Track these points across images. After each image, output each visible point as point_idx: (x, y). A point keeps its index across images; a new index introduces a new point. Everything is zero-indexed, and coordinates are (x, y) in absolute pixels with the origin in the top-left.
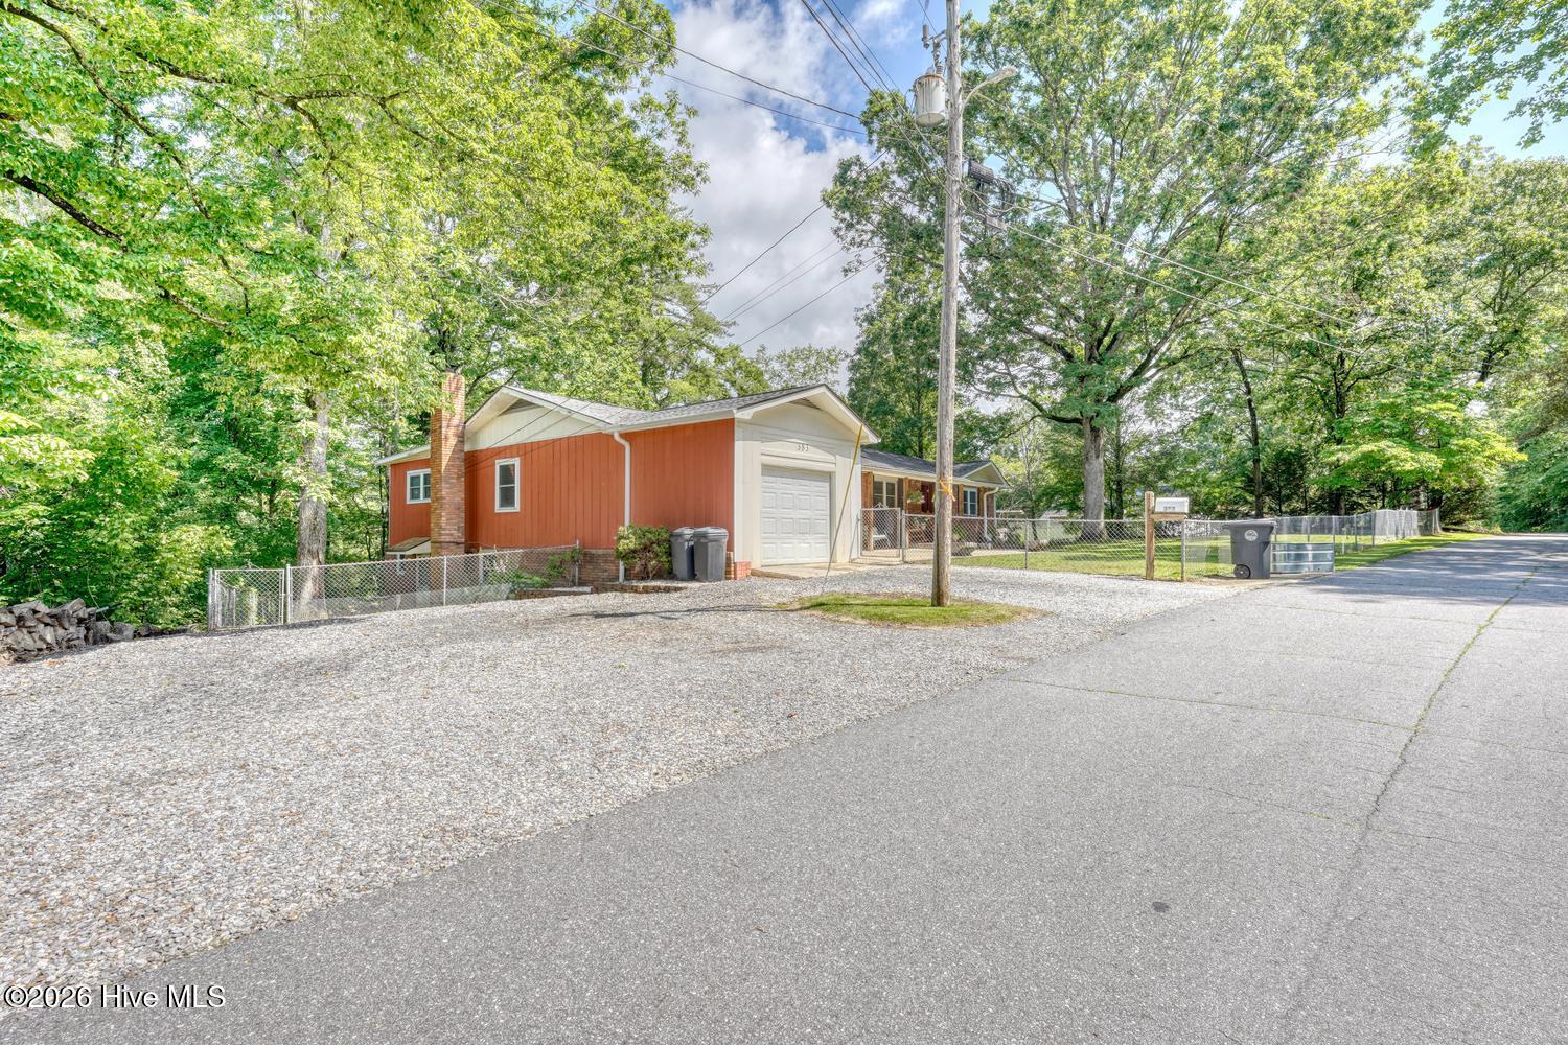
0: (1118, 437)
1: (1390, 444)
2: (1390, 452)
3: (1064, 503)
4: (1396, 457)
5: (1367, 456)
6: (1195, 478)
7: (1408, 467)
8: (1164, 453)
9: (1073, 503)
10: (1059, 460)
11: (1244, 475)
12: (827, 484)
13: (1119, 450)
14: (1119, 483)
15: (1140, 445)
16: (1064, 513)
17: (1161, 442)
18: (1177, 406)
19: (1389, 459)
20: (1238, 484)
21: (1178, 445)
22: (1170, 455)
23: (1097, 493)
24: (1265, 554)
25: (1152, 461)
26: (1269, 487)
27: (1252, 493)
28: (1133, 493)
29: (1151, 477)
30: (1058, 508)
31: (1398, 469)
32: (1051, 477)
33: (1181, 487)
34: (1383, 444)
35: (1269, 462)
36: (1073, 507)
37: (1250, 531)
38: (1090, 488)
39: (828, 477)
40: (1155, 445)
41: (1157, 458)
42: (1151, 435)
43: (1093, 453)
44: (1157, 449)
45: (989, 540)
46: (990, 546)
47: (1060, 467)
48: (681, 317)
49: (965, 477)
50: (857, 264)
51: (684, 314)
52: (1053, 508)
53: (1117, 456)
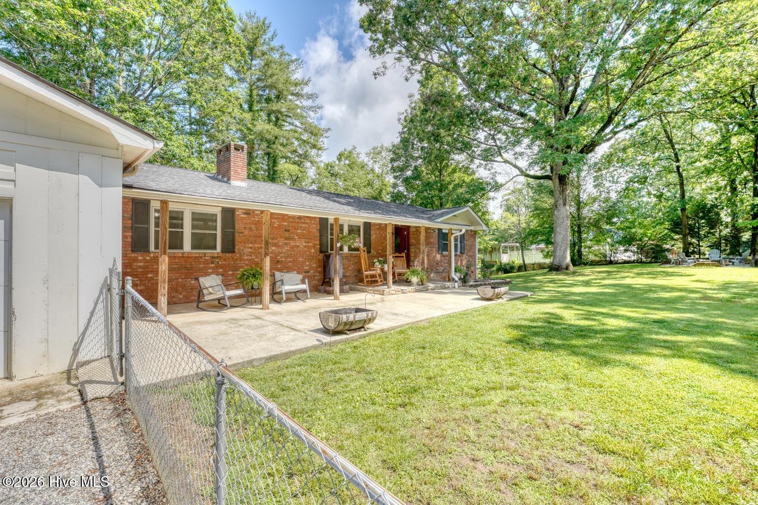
0: (578, 195)
3: (542, 240)
9: (548, 239)
10: (538, 211)
11: (672, 219)
13: (579, 205)
14: (579, 227)
15: (594, 202)
16: (542, 246)
20: (666, 226)
22: (613, 208)
23: (564, 235)
25: (602, 212)
28: (589, 232)
30: (538, 243)
32: (534, 224)
33: (623, 229)
35: (692, 209)
36: (548, 242)
38: (558, 230)
40: (603, 202)
41: (605, 211)
43: (561, 202)
44: (605, 204)
45: (457, 279)
46: (456, 284)
47: (539, 216)
48: (296, 126)
49: (440, 220)
50: (383, 69)
51: (299, 124)
52: (535, 243)
53: (578, 209)
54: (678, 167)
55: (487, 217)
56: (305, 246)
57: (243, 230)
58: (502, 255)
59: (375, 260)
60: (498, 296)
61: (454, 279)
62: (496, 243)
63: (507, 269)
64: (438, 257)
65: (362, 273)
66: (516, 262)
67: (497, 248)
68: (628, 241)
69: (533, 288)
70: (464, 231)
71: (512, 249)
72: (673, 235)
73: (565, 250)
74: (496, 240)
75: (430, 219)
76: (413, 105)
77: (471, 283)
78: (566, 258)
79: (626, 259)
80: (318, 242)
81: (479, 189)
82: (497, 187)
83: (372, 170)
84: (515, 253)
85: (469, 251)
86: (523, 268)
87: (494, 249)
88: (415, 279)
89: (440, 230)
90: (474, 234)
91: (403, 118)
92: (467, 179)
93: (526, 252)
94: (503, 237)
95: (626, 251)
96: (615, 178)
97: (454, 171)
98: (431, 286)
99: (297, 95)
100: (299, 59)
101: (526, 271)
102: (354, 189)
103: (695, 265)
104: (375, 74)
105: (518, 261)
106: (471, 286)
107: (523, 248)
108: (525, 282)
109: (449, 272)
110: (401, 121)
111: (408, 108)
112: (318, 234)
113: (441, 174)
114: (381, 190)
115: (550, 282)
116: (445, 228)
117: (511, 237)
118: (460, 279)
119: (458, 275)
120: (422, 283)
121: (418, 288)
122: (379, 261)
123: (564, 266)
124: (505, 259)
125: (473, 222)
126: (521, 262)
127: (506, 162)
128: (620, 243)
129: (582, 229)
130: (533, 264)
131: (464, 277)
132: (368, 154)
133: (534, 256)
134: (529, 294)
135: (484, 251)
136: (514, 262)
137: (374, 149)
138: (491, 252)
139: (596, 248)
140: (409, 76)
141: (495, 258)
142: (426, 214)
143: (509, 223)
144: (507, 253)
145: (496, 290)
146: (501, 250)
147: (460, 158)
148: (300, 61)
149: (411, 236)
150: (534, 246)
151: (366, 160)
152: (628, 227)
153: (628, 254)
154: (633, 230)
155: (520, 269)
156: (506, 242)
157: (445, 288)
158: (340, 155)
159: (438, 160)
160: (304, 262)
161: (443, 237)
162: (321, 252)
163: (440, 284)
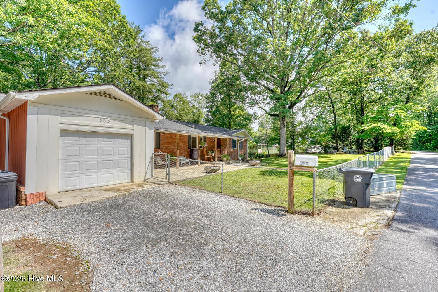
0: (293, 121)
1: (382, 124)
2: (382, 127)
3: (277, 143)
4: (384, 128)
5: (374, 128)
6: (316, 134)
7: (389, 131)
8: (307, 127)
10: (275, 129)
11: (331, 134)
12: (129, 141)
13: (293, 126)
14: (293, 136)
15: (300, 124)
16: (277, 145)
17: (306, 123)
18: (311, 113)
19: (382, 129)
20: (330, 136)
21: (311, 125)
22: (309, 127)
23: (284, 141)
24: (367, 191)
25: (304, 129)
26: (339, 138)
27: (334, 139)
28: (298, 139)
29: (303, 134)
31: (385, 132)
32: (274, 134)
33: (312, 137)
34: (380, 124)
35: (339, 129)
36: (279, 143)
37: (358, 176)
38: (282, 139)
39: (130, 137)
40: (305, 124)
41: (305, 129)
42: (303, 121)
43: (283, 126)
44: (305, 125)
45: (240, 159)
46: (240, 161)
47: (275, 131)
48: (154, 82)
49: (233, 135)
50: (204, 61)
51: (156, 81)
52: (274, 144)
53: (293, 128)
54: (334, 110)
55: (251, 131)
56: (184, 146)
57: (163, 140)
58: (258, 150)
59: (209, 152)
60: (257, 164)
61: (239, 159)
62: (256, 143)
63: (261, 156)
64: (232, 150)
65: (205, 157)
66: (265, 153)
67: (256, 146)
68: (315, 143)
69: (270, 162)
70: (243, 140)
71: (263, 146)
72: (332, 140)
73: (284, 148)
74: (255, 142)
75: (229, 134)
76: (217, 76)
77: (246, 161)
78: (285, 151)
79: (314, 151)
80: (187, 144)
81: (248, 119)
82: (256, 117)
83: (194, 106)
84: (265, 148)
85: (244, 148)
86: (268, 156)
87: (254, 147)
88: (225, 159)
89: (233, 139)
90: (246, 141)
91: (211, 82)
92: (242, 113)
93: (270, 148)
94: (258, 140)
95: (314, 148)
96: (312, 112)
97: (236, 109)
98: (231, 162)
99: (155, 66)
100: (156, 47)
101: (269, 157)
102: (185, 116)
103: (336, 154)
104: (200, 64)
105: (266, 153)
106: (246, 162)
107: (268, 146)
108: (267, 161)
109: (237, 157)
110: (211, 83)
111: (214, 77)
112: (187, 141)
113: (229, 110)
114: (199, 117)
115: (277, 161)
116: (235, 138)
117: (263, 140)
118: (242, 159)
119: (241, 157)
120: (227, 161)
121: (227, 162)
122: (211, 152)
123: (284, 154)
124: (260, 151)
125: (246, 136)
126: (268, 153)
127: (260, 107)
128: (312, 144)
129: (295, 137)
130: (273, 154)
131: (243, 159)
132: (191, 97)
133: (274, 150)
134: (268, 164)
135: (250, 148)
136: (264, 153)
137: (195, 94)
138: (253, 148)
139: (301, 146)
140: (216, 63)
141: (255, 151)
142: (227, 132)
143: (262, 133)
144: (261, 149)
145: (256, 162)
146: (258, 147)
147: (239, 104)
148: (157, 48)
149: (221, 141)
150: (273, 146)
151: (190, 99)
152: (314, 137)
153: (316, 149)
154: (317, 138)
155: (267, 156)
156: (260, 143)
157: (236, 163)
158: (175, 96)
159: (228, 103)
160: (183, 152)
161: (234, 141)
162: (189, 148)
163: (234, 161)
